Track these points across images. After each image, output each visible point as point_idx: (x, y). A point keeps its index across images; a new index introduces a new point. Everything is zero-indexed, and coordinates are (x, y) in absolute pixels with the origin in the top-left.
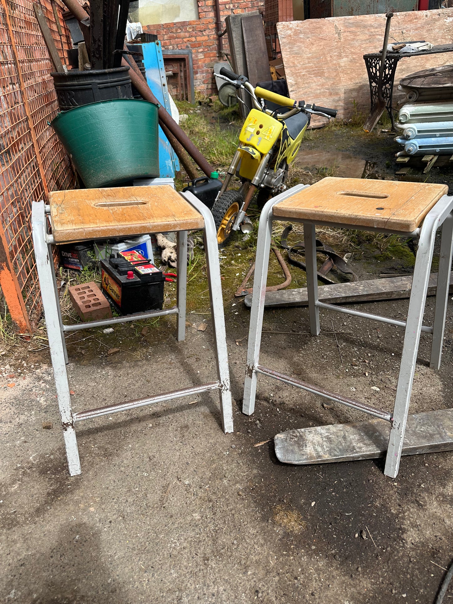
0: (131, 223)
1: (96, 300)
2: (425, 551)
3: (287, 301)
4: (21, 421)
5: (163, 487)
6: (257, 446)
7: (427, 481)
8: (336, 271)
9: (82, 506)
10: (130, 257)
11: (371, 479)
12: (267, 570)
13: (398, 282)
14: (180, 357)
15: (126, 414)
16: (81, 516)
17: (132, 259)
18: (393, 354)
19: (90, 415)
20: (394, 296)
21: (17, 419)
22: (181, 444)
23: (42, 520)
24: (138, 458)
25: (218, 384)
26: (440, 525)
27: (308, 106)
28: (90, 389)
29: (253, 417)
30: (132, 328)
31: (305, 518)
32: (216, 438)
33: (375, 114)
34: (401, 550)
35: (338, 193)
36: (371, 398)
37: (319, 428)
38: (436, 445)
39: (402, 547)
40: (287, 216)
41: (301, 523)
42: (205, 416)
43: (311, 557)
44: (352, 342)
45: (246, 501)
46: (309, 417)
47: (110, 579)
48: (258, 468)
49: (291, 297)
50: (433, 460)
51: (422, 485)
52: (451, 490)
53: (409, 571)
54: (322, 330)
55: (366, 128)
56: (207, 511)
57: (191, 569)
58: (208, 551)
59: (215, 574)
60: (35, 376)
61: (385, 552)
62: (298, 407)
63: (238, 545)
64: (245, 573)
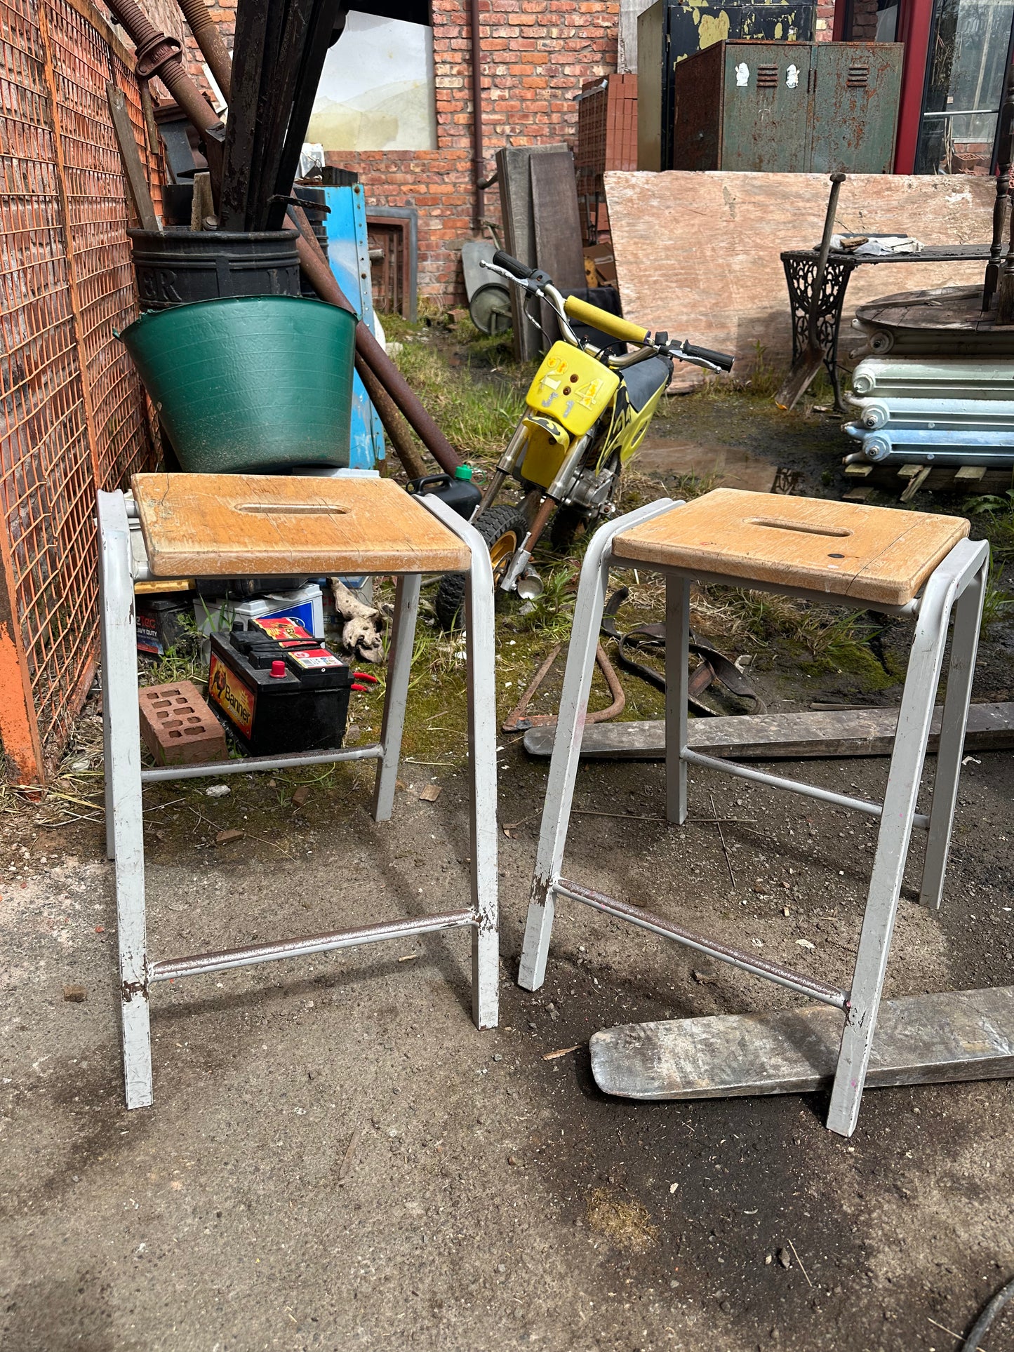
0: (318, 549)
1: (195, 720)
2: (914, 1296)
3: (617, 747)
4: (14, 981)
5: (339, 1141)
6: (550, 1057)
7: (918, 1144)
8: (719, 691)
9: (153, 1176)
10: (277, 631)
11: (798, 1138)
12: (573, 1332)
13: (850, 720)
14: (378, 856)
15: (254, 977)
16: (151, 1200)
17: (282, 635)
18: (842, 873)
19: (186, 969)
20: (842, 751)
21: (6, 977)
22: (380, 1048)
23: (60, 1205)
24: (283, 1074)
25: (471, 915)
26: (947, 1241)
27: (676, 344)
28: (173, 917)
29: (541, 994)
30: (271, 788)
31: (656, 1219)
32: (459, 1036)
33: (800, 373)
34: (865, 1294)
35: (746, 521)
36: (795, 964)
37: (687, 1022)
38: (936, 1066)
39: (867, 1286)
40: (643, 559)
41: (647, 1229)
42: (434, 990)
43: (670, 1306)
44: (756, 843)
45: (527, 1178)
46: (663, 1000)
47: (218, 1345)
48: (551, 1105)
49: (624, 739)
50: (930, 1100)
51: (907, 1154)
52: (968, 1166)
53: (882, 1340)
54: (692, 812)
55: (780, 401)
56: (439, 1197)
57: (402, 1327)
58: (441, 1286)
59: (456, 1338)
60: (48, 881)
61: (831, 1297)
62: (639, 976)
63: (508, 1276)
64: (524, 1337)
